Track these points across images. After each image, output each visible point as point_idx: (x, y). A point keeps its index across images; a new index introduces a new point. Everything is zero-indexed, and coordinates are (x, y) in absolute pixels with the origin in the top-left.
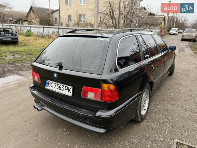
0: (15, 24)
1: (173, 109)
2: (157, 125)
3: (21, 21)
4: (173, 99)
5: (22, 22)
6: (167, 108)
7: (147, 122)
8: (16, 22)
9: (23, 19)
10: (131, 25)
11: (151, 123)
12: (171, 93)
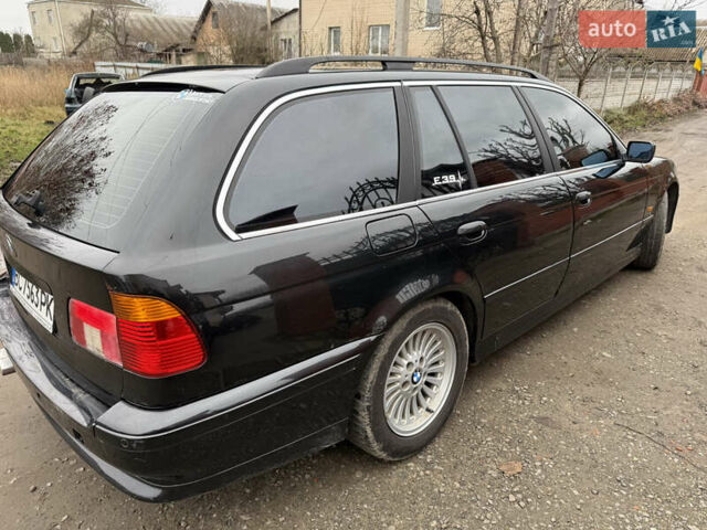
0: (155, 62)
1: (574, 423)
2: (462, 483)
3: (174, 54)
4: (602, 377)
5: (177, 56)
6: (548, 414)
7: (428, 466)
8: (159, 55)
9: (178, 45)
10: (548, 59)
11: (441, 472)
12: (605, 348)
